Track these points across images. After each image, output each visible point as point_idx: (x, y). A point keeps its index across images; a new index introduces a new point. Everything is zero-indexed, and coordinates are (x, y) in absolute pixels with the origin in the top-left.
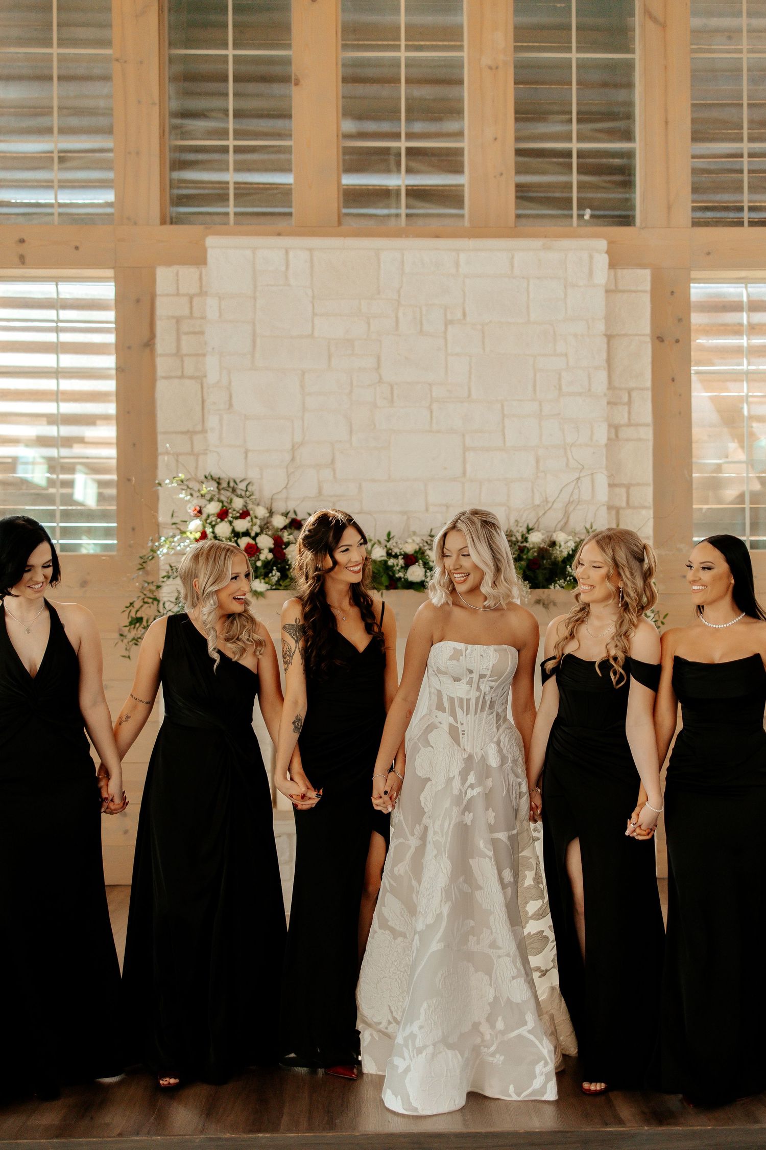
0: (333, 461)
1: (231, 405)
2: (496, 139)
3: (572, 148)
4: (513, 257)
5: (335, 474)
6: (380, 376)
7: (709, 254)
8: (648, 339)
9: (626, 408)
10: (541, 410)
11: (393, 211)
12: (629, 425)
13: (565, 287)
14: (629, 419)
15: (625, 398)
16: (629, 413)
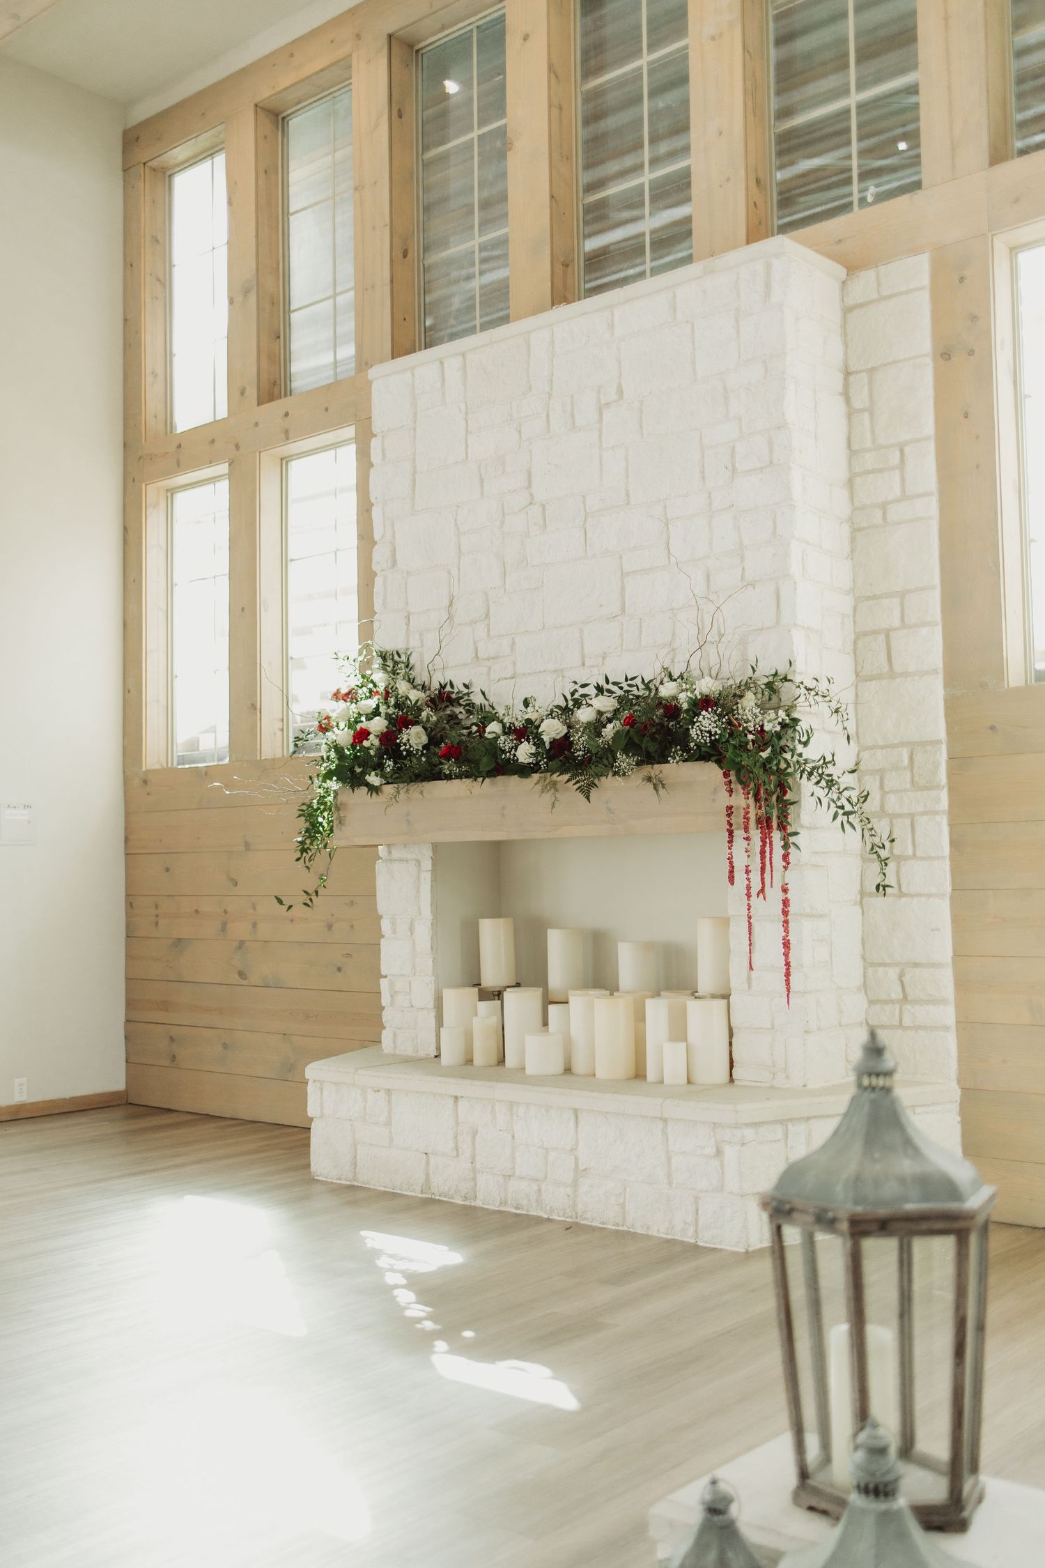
0: (487, 615)
1: (394, 563)
2: (721, 133)
3: (850, 105)
4: (674, 298)
5: (489, 630)
6: (531, 495)
7: (1017, 200)
8: (928, 361)
9: (896, 476)
10: (710, 504)
11: (638, 269)
12: (904, 497)
13: (737, 320)
14: (903, 491)
15: (895, 458)
16: (903, 480)
